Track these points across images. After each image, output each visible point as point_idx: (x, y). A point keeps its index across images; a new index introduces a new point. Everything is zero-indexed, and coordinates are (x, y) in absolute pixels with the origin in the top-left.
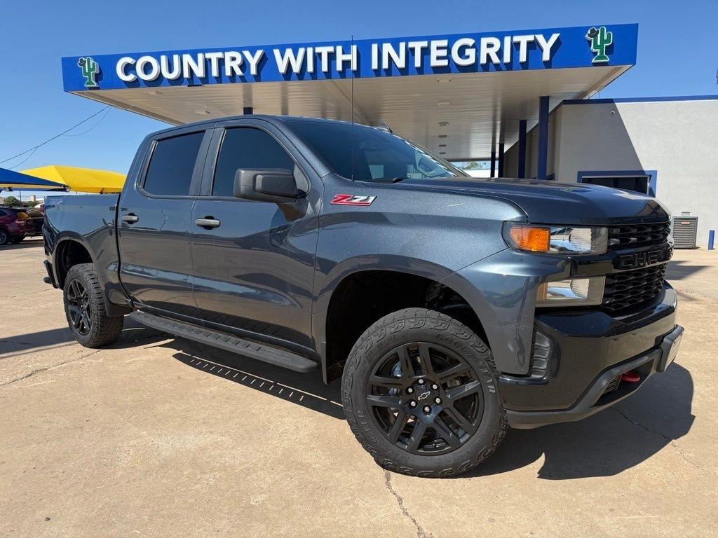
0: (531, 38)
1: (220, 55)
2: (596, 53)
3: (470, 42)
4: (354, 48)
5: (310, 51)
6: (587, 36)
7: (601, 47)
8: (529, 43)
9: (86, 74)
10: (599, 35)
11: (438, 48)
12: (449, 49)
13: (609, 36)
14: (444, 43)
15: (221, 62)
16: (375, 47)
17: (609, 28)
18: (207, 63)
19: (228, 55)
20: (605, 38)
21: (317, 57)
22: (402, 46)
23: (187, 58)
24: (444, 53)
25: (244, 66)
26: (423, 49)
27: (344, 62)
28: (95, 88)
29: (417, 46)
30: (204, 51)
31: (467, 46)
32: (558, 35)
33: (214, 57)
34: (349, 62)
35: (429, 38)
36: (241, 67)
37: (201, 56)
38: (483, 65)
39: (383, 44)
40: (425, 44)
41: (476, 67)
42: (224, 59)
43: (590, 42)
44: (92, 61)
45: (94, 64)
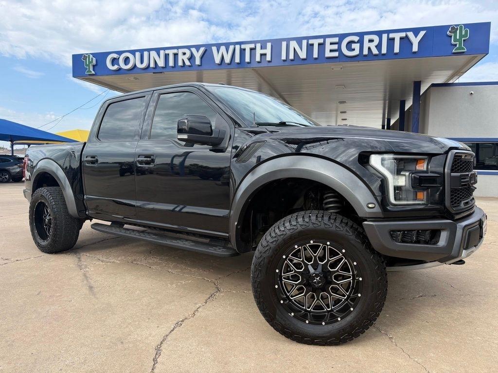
0: (403, 35)
1: (175, 51)
2: (456, 45)
3: (356, 39)
4: (269, 45)
6: (448, 32)
7: (459, 40)
8: (401, 38)
9: (87, 65)
10: (458, 31)
11: (331, 44)
12: (339, 43)
13: (466, 32)
14: (336, 40)
15: (176, 55)
16: (284, 44)
17: (466, 26)
18: (167, 56)
19: (181, 51)
20: (463, 33)
21: (243, 51)
22: (304, 42)
23: (153, 54)
24: (335, 47)
25: (192, 58)
26: (319, 44)
27: (261, 55)
28: (92, 75)
29: (316, 42)
30: (165, 49)
31: (353, 42)
32: (424, 32)
33: (171, 53)
34: (265, 55)
35: (325, 37)
36: (189, 59)
37: (162, 53)
38: (365, 56)
39: (291, 42)
40: (321, 41)
41: (360, 57)
42: (177, 54)
43: (451, 36)
44: (91, 56)
45: (92, 59)
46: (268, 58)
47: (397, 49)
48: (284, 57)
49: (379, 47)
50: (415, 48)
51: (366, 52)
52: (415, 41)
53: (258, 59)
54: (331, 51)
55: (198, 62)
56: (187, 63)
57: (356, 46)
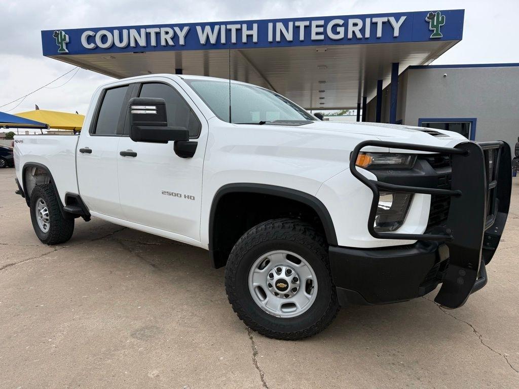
0: (385, 19)
1: (157, 30)
2: (433, 31)
3: (341, 22)
4: (255, 26)
5: (223, 27)
6: (426, 18)
7: (437, 27)
8: (383, 23)
10: (435, 18)
11: (317, 26)
12: (325, 26)
13: (443, 18)
14: (322, 22)
15: (158, 35)
16: (270, 25)
17: (443, 12)
18: (148, 35)
19: (163, 30)
20: (440, 19)
21: (228, 32)
22: (291, 24)
23: (133, 32)
24: (321, 30)
25: (175, 37)
26: (305, 27)
27: (248, 36)
28: (66, 53)
29: (302, 25)
30: (146, 27)
31: (338, 25)
32: (405, 17)
33: (152, 31)
34: (252, 36)
35: (311, 19)
36: (172, 39)
37: (143, 31)
38: (350, 39)
39: (277, 23)
40: (307, 23)
41: (345, 41)
42: (160, 33)
43: (429, 23)
44: (63, 33)
45: (65, 36)
46: (255, 39)
47: (379, 34)
48: (270, 39)
49: (363, 31)
50: (396, 33)
51: (350, 36)
52: (397, 26)
53: (244, 40)
54: (317, 34)
55: (182, 42)
56: (171, 43)
57: (341, 30)
